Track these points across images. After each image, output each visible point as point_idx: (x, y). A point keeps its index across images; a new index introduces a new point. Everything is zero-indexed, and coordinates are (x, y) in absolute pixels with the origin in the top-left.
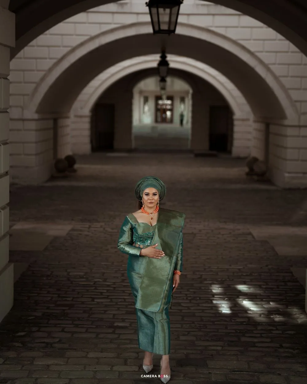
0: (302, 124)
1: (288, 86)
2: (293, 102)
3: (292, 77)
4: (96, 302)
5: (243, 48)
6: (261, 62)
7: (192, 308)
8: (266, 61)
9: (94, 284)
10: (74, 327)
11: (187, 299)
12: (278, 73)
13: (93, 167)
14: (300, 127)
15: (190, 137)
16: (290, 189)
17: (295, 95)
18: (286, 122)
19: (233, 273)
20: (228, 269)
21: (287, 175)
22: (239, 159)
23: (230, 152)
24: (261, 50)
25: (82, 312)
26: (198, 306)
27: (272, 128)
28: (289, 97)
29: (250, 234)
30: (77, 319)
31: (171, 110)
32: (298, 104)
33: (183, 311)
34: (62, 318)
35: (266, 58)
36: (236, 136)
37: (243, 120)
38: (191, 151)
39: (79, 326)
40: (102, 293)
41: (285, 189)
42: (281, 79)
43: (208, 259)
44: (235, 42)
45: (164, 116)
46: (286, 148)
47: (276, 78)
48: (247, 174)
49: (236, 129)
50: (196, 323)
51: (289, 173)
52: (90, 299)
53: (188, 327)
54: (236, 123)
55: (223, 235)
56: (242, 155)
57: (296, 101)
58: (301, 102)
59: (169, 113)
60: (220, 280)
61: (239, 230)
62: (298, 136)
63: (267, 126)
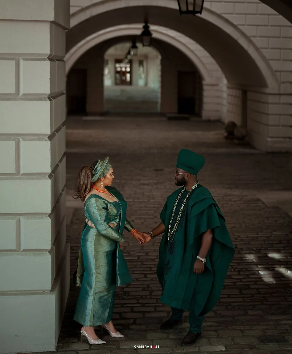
0: (282, 92)
1: (268, 57)
2: (274, 72)
3: (271, 48)
4: (150, 278)
5: (227, 21)
6: (243, 34)
7: (244, 280)
8: (248, 34)
9: (138, 258)
10: (141, 306)
11: (235, 270)
12: (259, 45)
13: (76, 131)
14: (280, 95)
15: (159, 101)
16: (272, 153)
17: (275, 65)
18: (267, 91)
19: (264, 241)
20: (257, 238)
21: (269, 139)
22: (209, 122)
23: (199, 115)
24: (244, 23)
25: (141, 289)
26: (249, 278)
27: (250, 95)
28: (269, 67)
29: (259, 200)
30: (141, 298)
31: (130, 72)
32: (278, 74)
33: (238, 284)
34: (125, 297)
35: (249, 31)
36: (205, 100)
37: (212, 85)
38: (161, 114)
39: (146, 305)
40: (150, 268)
41: (268, 153)
42: (262, 50)
43: (233, 227)
44: (219, 16)
45: (124, 78)
46: (268, 114)
47: (257, 49)
48: (226, 138)
49: (205, 93)
50: (255, 296)
51: (271, 137)
52: (143, 276)
53: (250, 301)
54: (205, 88)
55: (234, 201)
56: (212, 118)
57: (276, 71)
58: (280, 71)
59: (128, 76)
60: (255, 249)
61: (247, 196)
62: (279, 104)
63: (245, 93)
